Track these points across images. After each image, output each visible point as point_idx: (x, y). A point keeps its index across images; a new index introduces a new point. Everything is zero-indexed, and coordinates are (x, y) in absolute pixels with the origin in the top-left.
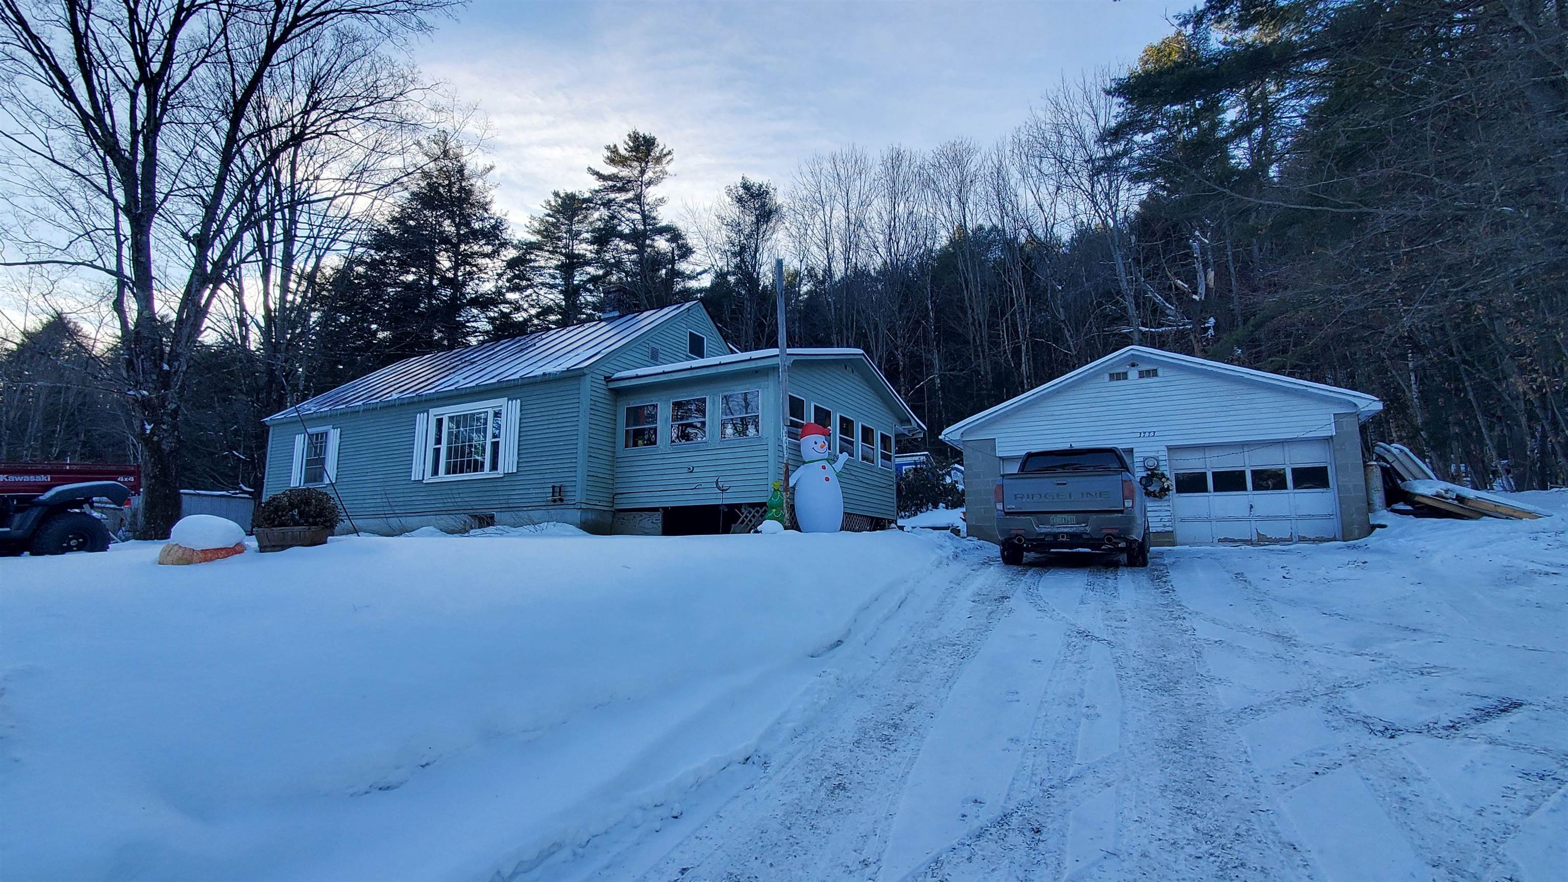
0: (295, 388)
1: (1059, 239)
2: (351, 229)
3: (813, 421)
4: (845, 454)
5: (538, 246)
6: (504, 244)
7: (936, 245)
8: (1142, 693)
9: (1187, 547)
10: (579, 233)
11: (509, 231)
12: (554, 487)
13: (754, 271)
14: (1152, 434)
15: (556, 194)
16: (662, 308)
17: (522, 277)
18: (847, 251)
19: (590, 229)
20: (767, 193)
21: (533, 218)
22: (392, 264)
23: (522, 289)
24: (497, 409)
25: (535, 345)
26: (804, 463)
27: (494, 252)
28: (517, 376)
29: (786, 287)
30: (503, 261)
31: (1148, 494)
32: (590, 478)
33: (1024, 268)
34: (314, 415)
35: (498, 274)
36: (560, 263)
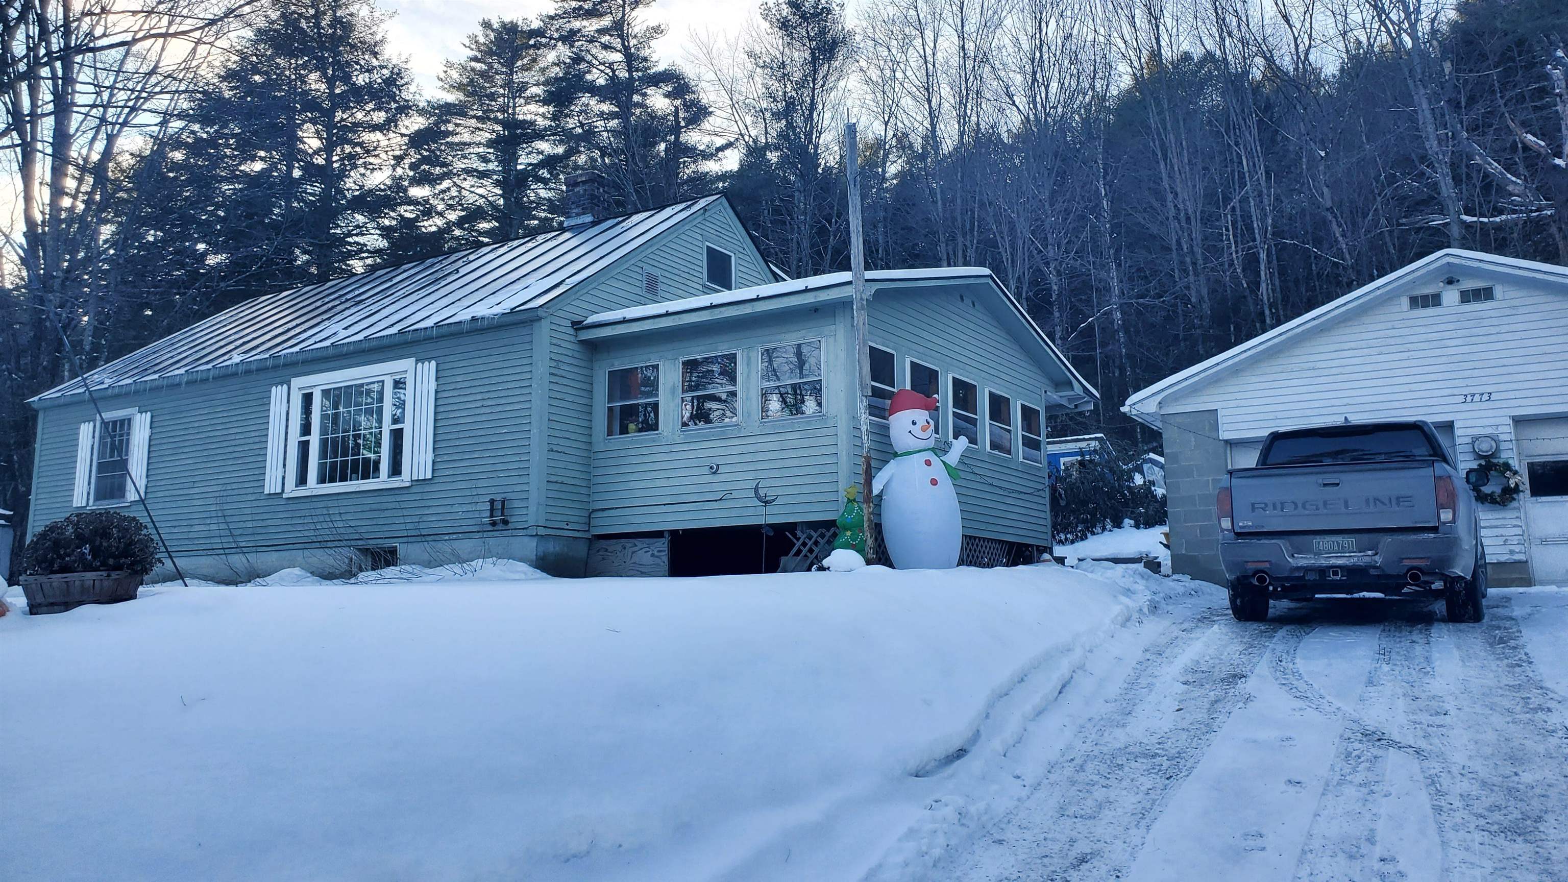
0: (77, 346)
1: (1317, 72)
2: (161, 92)
3: (908, 387)
4: (963, 440)
5: (458, 110)
6: (405, 109)
7: (1112, 88)
8: (1478, 836)
9: (1553, 588)
10: (524, 87)
11: (412, 88)
12: (492, 502)
13: (810, 142)
14: (1486, 397)
15: (487, 25)
16: (663, 208)
17: (433, 160)
18: (962, 103)
19: (542, 79)
20: (829, 11)
21: (449, 65)
22: (228, 146)
23: (435, 180)
24: (397, 377)
25: (457, 271)
26: (896, 455)
27: (388, 121)
28: (429, 323)
29: (863, 168)
30: (402, 135)
31: (1482, 498)
32: (552, 487)
33: (1260, 121)
34: (110, 391)
35: (395, 158)
36: (494, 136)
